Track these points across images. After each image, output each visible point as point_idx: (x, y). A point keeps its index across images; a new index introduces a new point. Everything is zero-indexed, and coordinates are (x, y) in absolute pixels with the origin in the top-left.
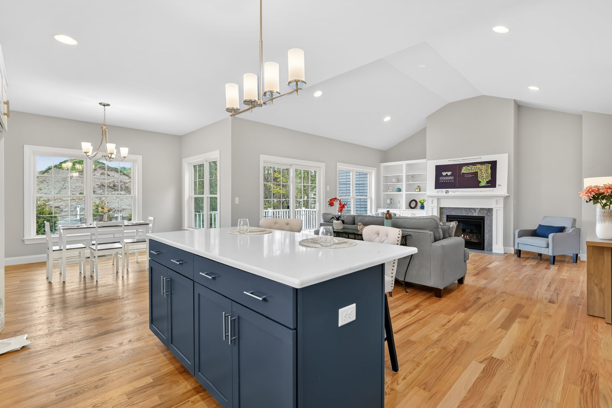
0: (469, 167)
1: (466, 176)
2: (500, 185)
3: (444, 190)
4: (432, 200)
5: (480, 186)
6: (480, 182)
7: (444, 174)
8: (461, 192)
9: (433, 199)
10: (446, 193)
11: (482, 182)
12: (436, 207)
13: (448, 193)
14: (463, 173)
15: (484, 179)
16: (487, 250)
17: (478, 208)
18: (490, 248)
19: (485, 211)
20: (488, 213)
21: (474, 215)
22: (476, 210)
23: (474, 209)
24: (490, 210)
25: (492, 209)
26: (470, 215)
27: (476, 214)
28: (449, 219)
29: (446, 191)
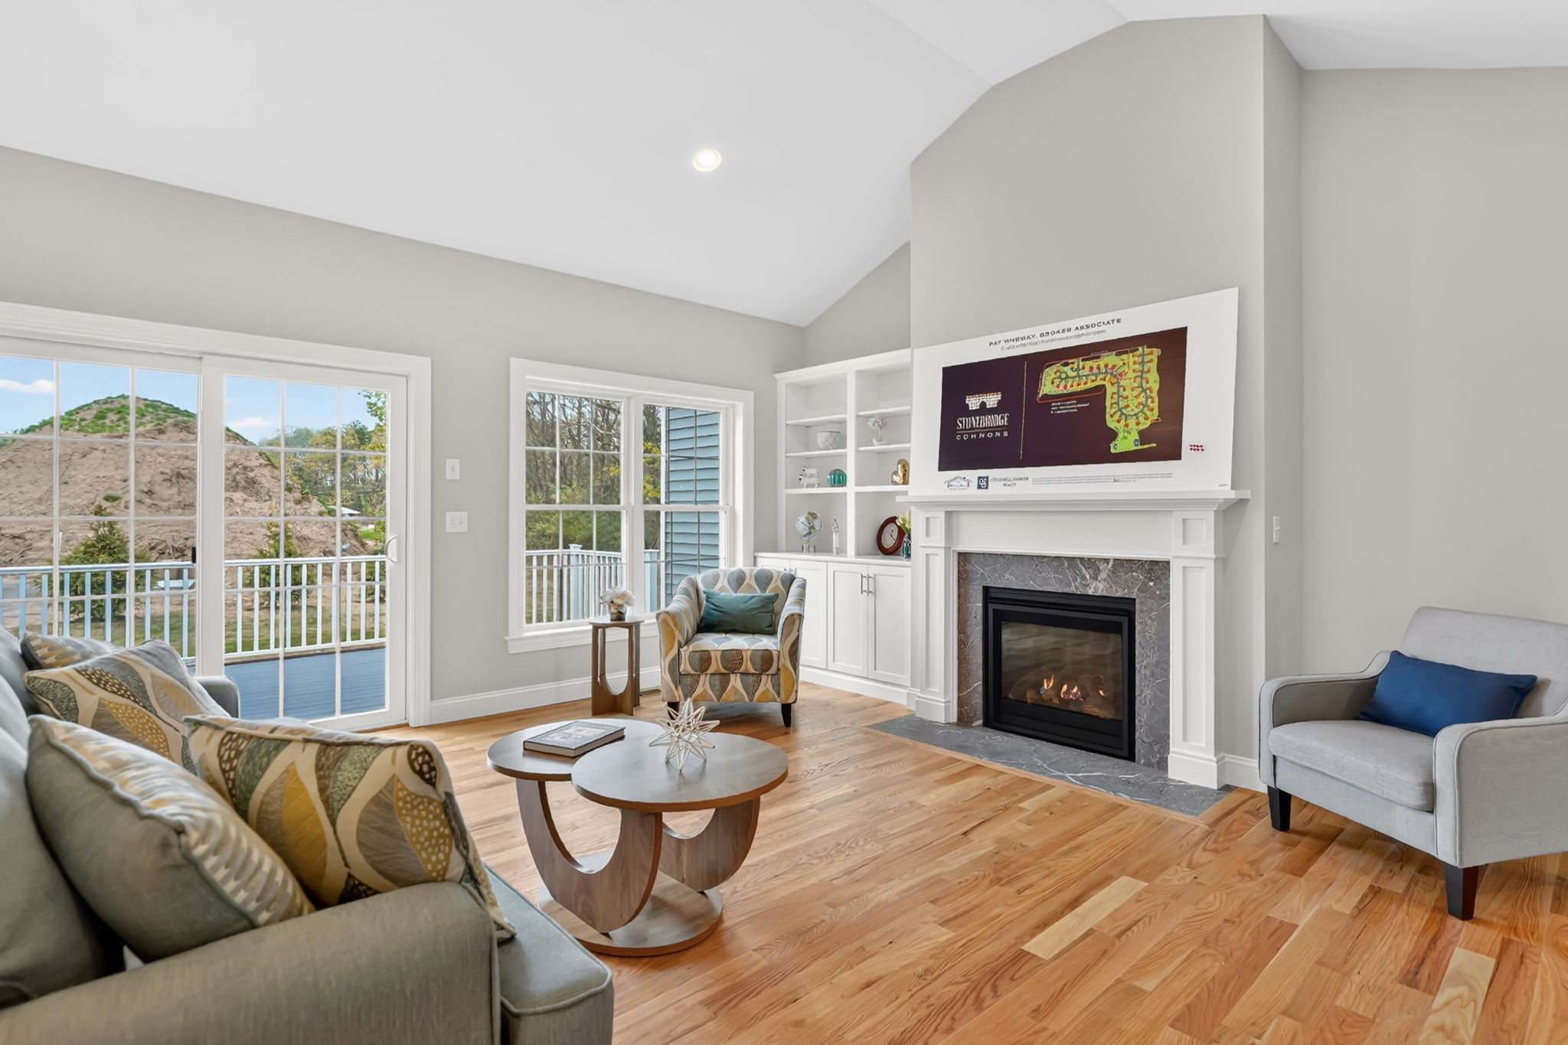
0: (1071, 366)
1: (1059, 409)
2: (1196, 448)
3: (973, 475)
4: (927, 519)
5: (1113, 451)
6: (1113, 435)
7: (973, 402)
8: (1037, 481)
9: (928, 515)
10: (979, 487)
11: (1121, 435)
12: (941, 553)
13: (987, 488)
14: (1045, 396)
15: (1132, 422)
16: (1149, 764)
17: (1106, 560)
18: (1158, 756)
19: (1134, 574)
20: (1151, 584)
21: (1090, 592)
22: (1099, 570)
23: (1090, 563)
24: (1158, 570)
25: (1168, 563)
26: (1072, 590)
27: (1098, 588)
28: (991, 607)
29: (979, 478)
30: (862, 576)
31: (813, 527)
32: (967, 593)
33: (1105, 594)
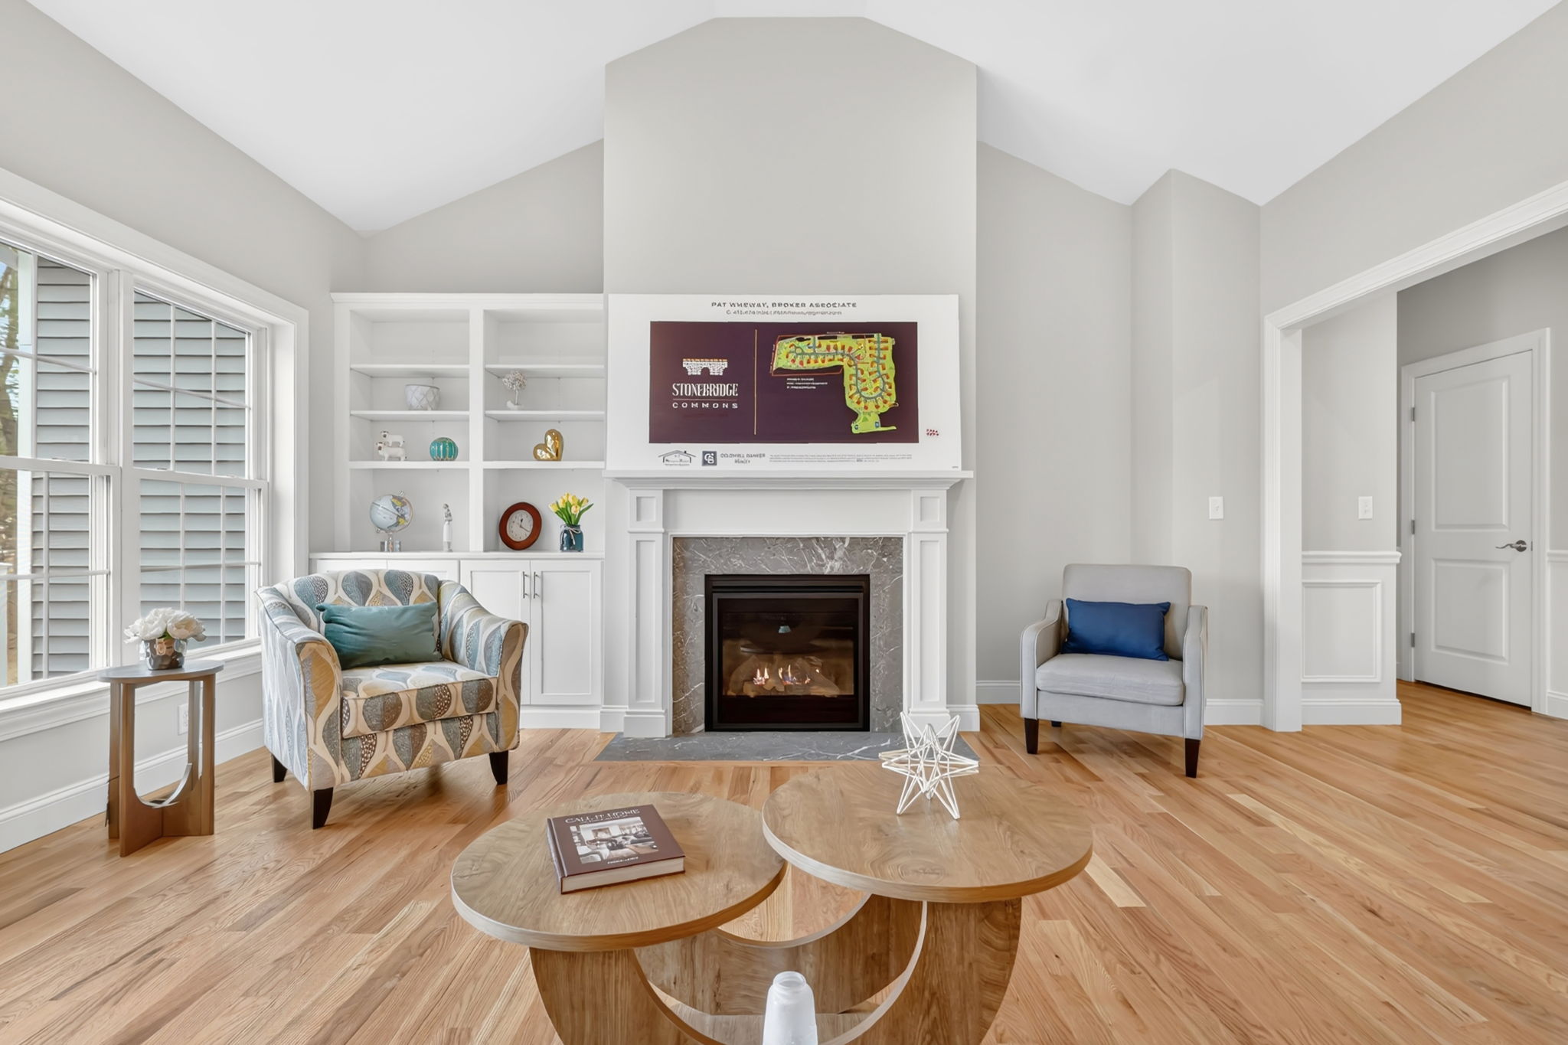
0: (806, 343)
1: (793, 384)
2: (932, 433)
3: (697, 449)
4: (638, 499)
5: (855, 431)
6: (854, 416)
7: (693, 367)
8: (775, 458)
9: (640, 493)
10: (705, 463)
11: (861, 417)
12: (659, 538)
13: (715, 464)
14: (780, 370)
15: (871, 405)
16: (884, 730)
17: (843, 539)
18: (891, 720)
19: (870, 551)
20: (885, 559)
21: (827, 571)
22: (835, 549)
23: (827, 542)
24: (890, 547)
25: (900, 539)
26: (809, 570)
27: (833, 566)
28: (716, 597)
29: (704, 453)
30: (524, 575)
31: (402, 516)
32: (685, 583)
33: (841, 572)
